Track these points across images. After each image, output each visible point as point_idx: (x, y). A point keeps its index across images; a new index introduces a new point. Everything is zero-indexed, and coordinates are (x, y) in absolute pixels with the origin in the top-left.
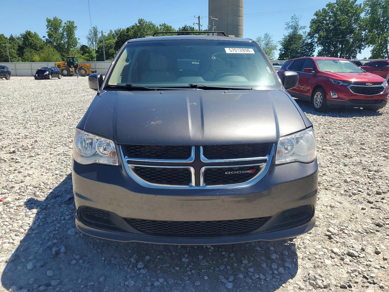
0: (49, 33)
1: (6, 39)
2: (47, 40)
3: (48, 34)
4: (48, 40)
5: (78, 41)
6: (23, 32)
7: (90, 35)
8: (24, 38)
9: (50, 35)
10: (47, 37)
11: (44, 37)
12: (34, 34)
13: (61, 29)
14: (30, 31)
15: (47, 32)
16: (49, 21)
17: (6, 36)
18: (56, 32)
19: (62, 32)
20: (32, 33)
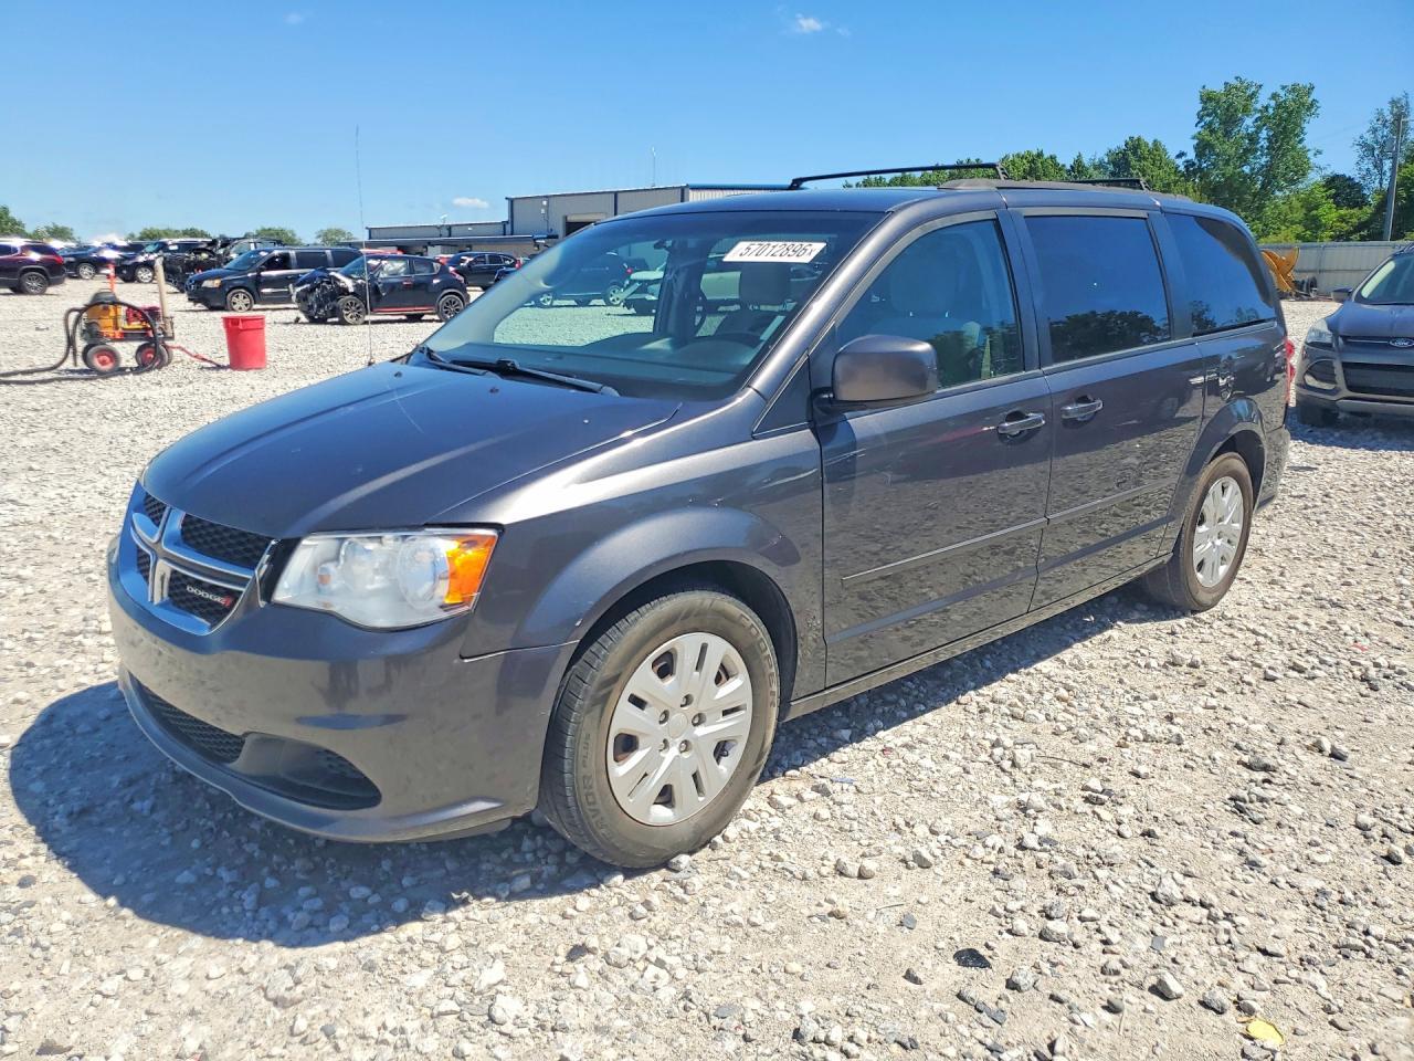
0: (1201, 141)
1: (1060, 170)
2: (1189, 164)
3: (1196, 142)
4: (1194, 164)
5: (1313, 160)
6: (1118, 143)
7: (1375, 131)
8: (1115, 164)
9: (1203, 148)
10: (1191, 155)
11: (1181, 155)
12: (1151, 145)
13: (1249, 121)
14: (1139, 139)
15: (1194, 138)
16: (1207, 98)
17: (1060, 161)
18: (1227, 134)
19: (1251, 130)
20: (1146, 145)
